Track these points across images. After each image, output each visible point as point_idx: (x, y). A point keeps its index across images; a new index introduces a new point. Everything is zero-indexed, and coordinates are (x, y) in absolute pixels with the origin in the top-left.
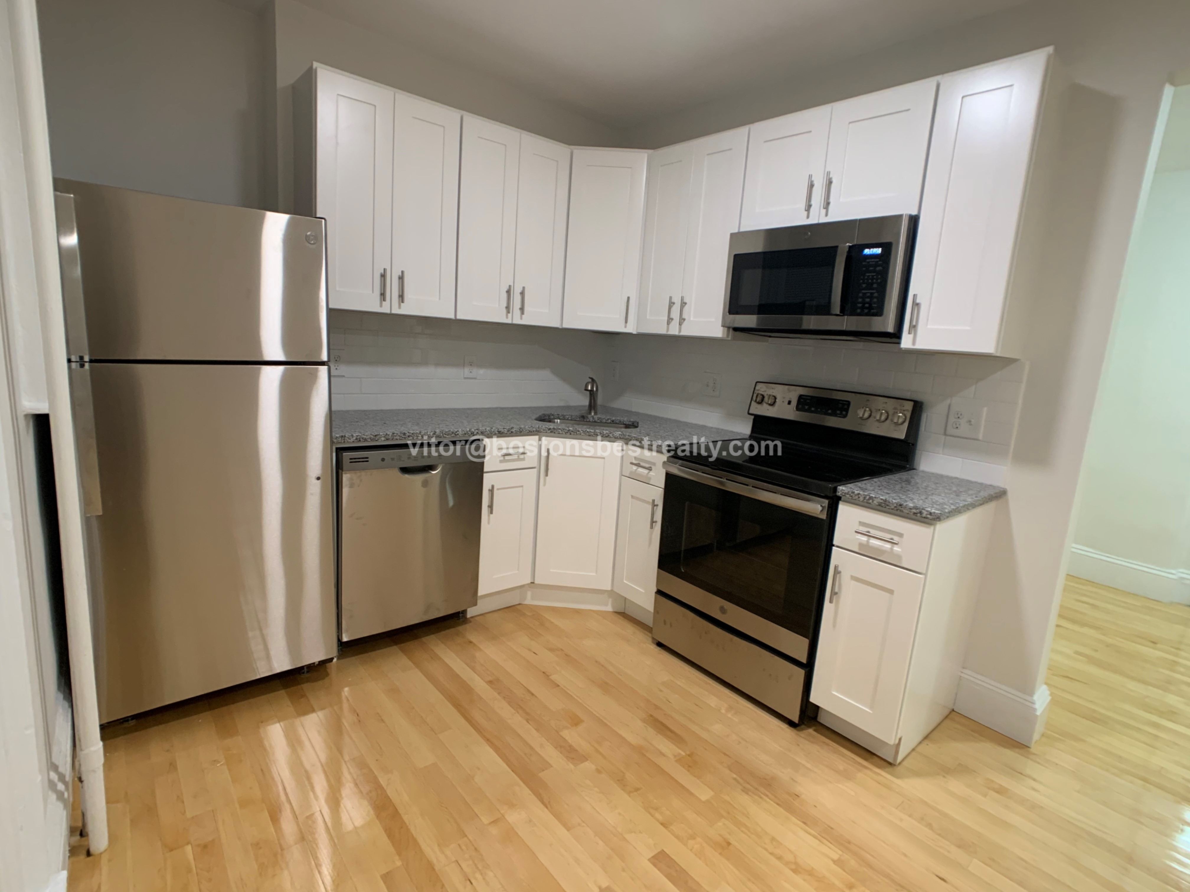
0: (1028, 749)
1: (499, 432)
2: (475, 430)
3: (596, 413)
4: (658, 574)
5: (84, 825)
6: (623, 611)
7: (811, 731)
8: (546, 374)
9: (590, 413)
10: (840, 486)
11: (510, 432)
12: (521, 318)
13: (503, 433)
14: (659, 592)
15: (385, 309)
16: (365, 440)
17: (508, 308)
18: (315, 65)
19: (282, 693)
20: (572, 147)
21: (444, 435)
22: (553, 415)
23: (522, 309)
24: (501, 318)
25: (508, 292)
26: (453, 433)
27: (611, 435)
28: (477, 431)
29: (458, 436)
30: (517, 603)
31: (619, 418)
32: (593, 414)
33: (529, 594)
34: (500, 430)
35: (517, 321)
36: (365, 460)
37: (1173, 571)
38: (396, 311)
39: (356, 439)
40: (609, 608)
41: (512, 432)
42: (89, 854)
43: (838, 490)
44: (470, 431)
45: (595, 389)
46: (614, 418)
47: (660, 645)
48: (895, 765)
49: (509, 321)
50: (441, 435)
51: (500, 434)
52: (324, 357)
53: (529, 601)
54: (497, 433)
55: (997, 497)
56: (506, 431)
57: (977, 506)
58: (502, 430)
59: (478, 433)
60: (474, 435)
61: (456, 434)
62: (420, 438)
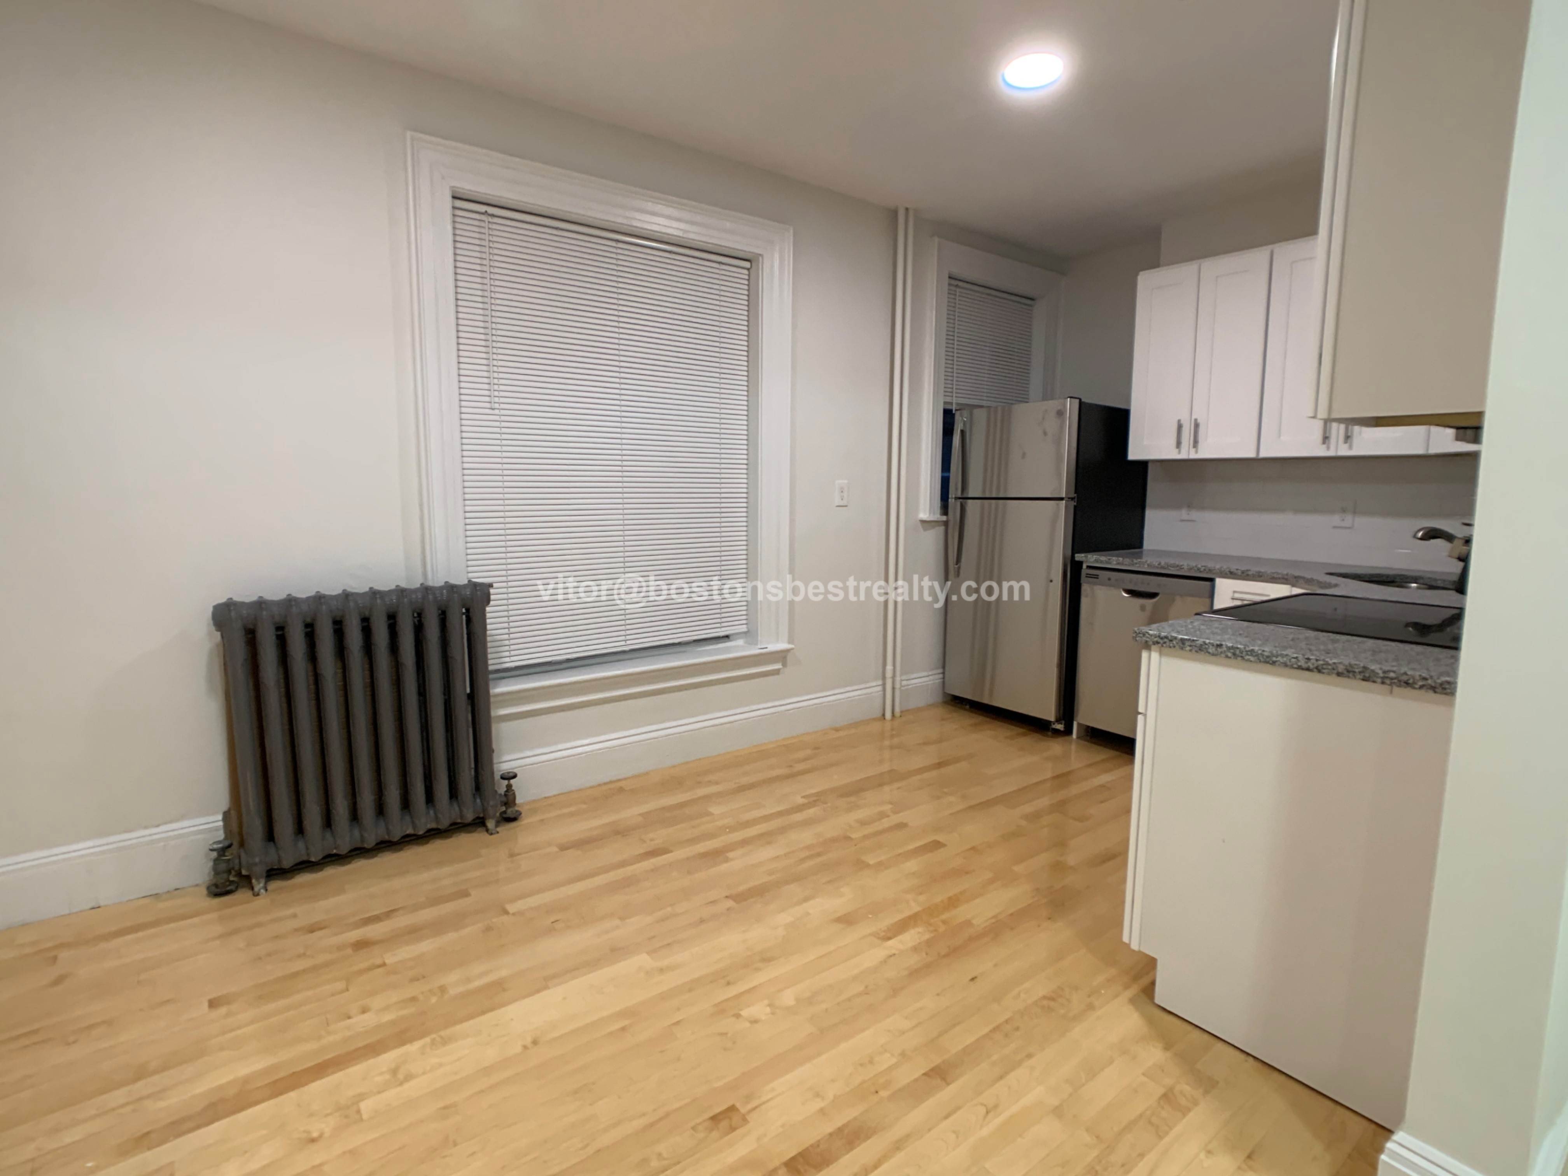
1: (1231, 573)
2: (1202, 566)
11: (1245, 574)
12: (1350, 449)
13: (1235, 574)
16: (1101, 562)
17: (1324, 437)
21: (1169, 568)
26: (1178, 566)
28: (1204, 568)
29: (1183, 570)
34: (1232, 570)
36: (1096, 577)
41: (1248, 575)
44: (1196, 566)
50: (1166, 566)
51: (1232, 575)
54: (1228, 573)
55: (1421, 687)
56: (1239, 573)
57: (1285, 665)
58: (1235, 571)
59: (1205, 570)
60: (1201, 572)
61: (1180, 567)
62: (1146, 566)
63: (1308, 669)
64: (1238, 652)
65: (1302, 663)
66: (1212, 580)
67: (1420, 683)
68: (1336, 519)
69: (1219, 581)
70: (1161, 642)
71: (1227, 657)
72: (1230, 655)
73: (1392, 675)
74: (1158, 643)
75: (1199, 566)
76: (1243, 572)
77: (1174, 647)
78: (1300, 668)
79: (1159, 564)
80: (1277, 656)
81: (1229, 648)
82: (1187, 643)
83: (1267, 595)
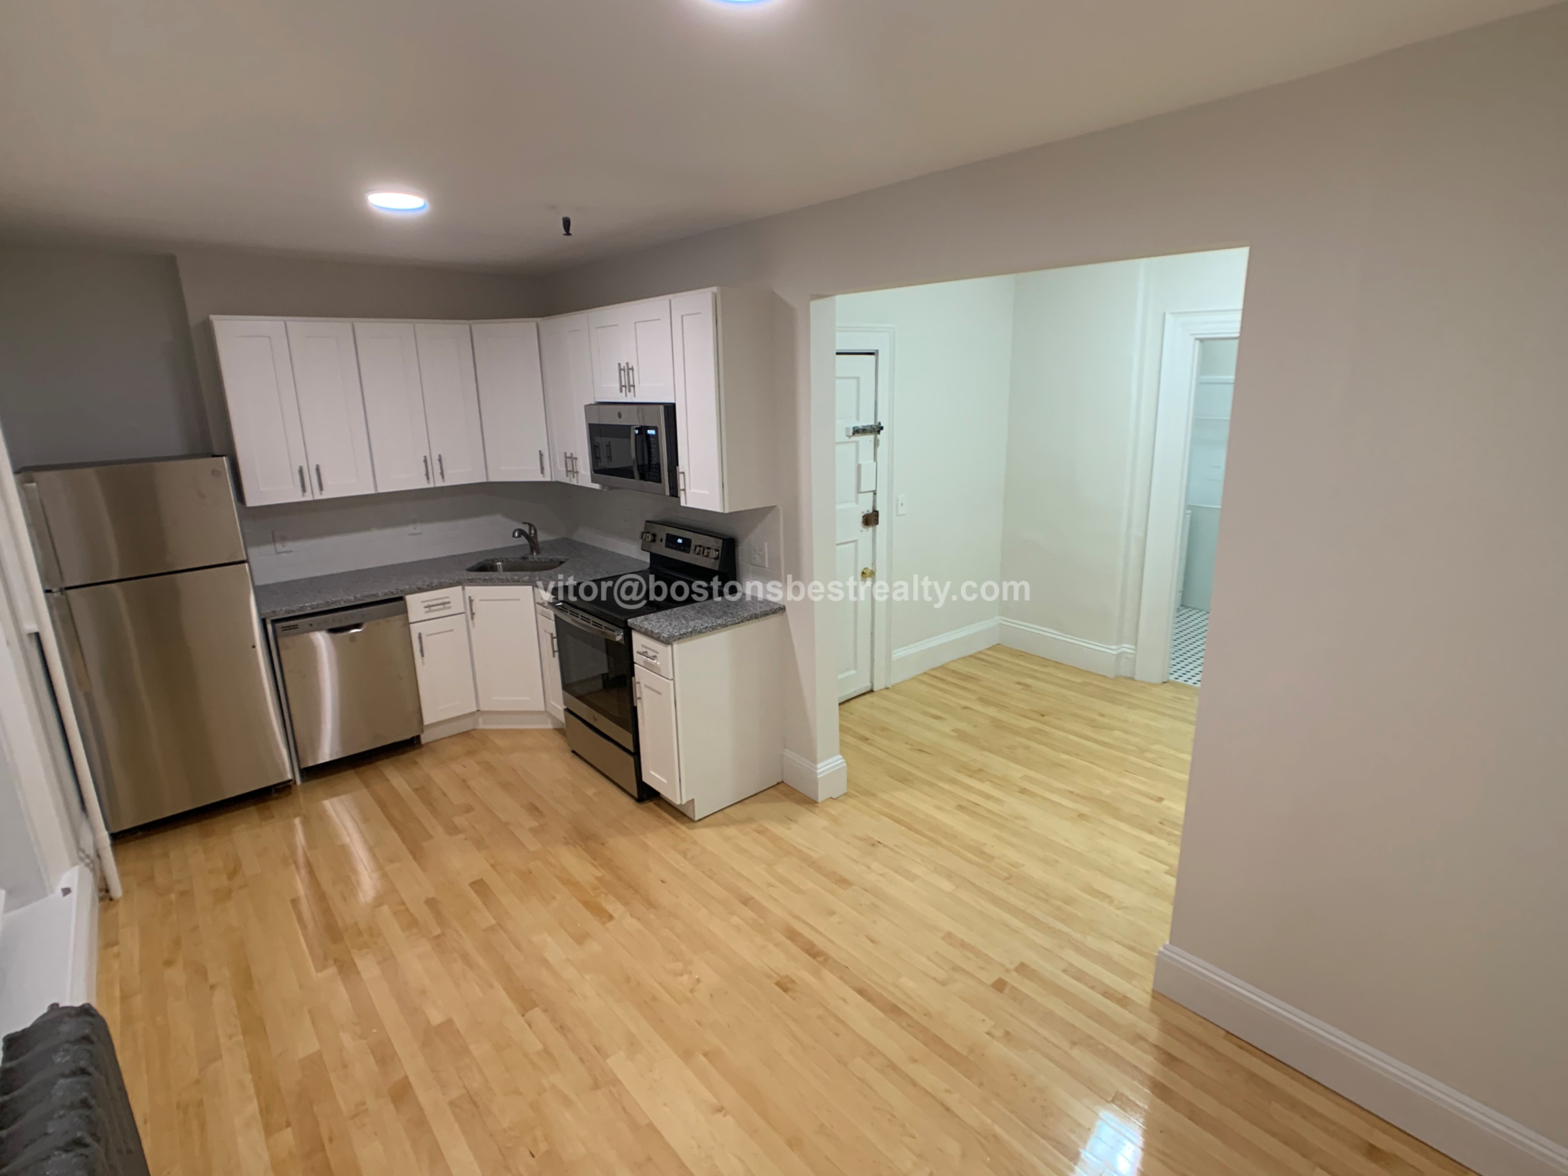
0: (817, 804)
2: (394, 590)
3: (538, 553)
4: (564, 695)
5: (107, 885)
6: (561, 727)
7: (651, 804)
9: (532, 553)
10: (629, 618)
11: (430, 587)
12: (444, 481)
13: (422, 589)
14: (567, 711)
15: (308, 497)
16: (294, 611)
17: (427, 475)
18: (212, 317)
19: (253, 809)
20: (471, 321)
21: (365, 598)
23: (442, 474)
24: (423, 484)
25: (425, 461)
26: (372, 595)
27: (521, 581)
29: (378, 597)
30: (472, 728)
31: (556, 557)
32: (535, 554)
33: (480, 720)
34: (419, 587)
35: (439, 483)
36: (295, 627)
37: (1115, 647)
38: (318, 497)
39: (286, 612)
40: (550, 726)
41: (432, 587)
42: (111, 899)
43: (628, 622)
44: (389, 591)
45: (533, 532)
46: (551, 557)
47: (574, 752)
48: (692, 820)
49: (431, 485)
50: (362, 598)
51: (420, 590)
52: (245, 558)
53: (481, 726)
54: (416, 589)
55: (771, 614)
56: (425, 587)
57: (731, 625)
58: (422, 587)
59: (397, 592)
60: (394, 594)
61: (376, 595)
62: (342, 603)
63: (739, 623)
64: (714, 627)
65: (737, 622)
66: (401, 598)
67: (770, 612)
68: (410, 528)
69: (409, 598)
70: (681, 637)
71: (710, 631)
72: (711, 630)
73: (763, 613)
74: (680, 638)
75: (392, 590)
76: (428, 586)
77: (688, 637)
78: (736, 624)
79: (356, 598)
80: (728, 622)
81: (710, 627)
82: (693, 632)
83: (448, 597)
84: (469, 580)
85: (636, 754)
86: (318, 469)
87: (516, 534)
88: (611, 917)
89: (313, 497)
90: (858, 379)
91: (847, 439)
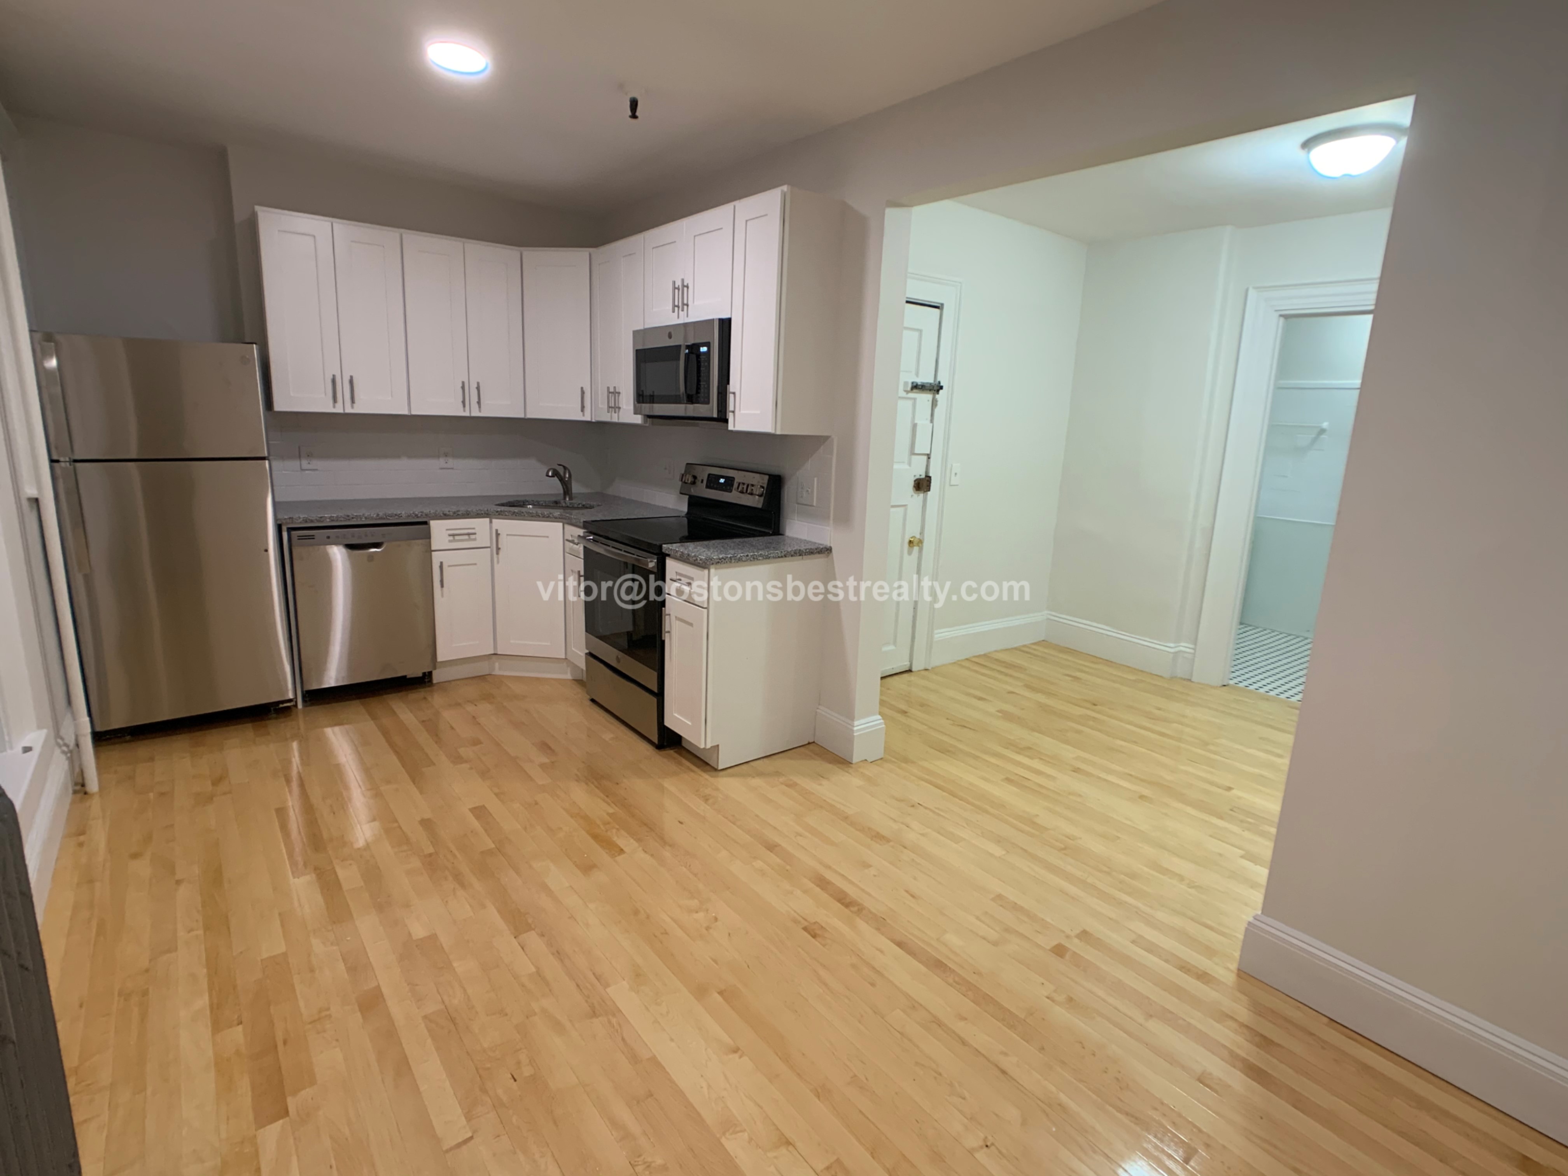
1: (445, 515)
2: (419, 513)
3: (571, 499)
4: (586, 637)
5: (83, 778)
6: (580, 678)
7: (671, 752)
8: (533, 462)
9: (565, 498)
10: (665, 544)
11: (456, 515)
12: (480, 411)
13: (448, 515)
14: (591, 655)
15: (339, 409)
16: (312, 521)
17: (464, 402)
18: (257, 208)
19: (249, 725)
20: (522, 249)
21: (388, 517)
22: (528, 501)
23: (479, 403)
24: (458, 412)
25: (463, 388)
26: (396, 515)
27: (551, 515)
28: (421, 513)
29: (402, 518)
30: (487, 673)
31: (589, 503)
32: (567, 499)
33: (497, 665)
34: (445, 513)
35: (476, 413)
36: (312, 537)
37: (1172, 645)
38: (349, 410)
39: (303, 520)
40: (569, 676)
41: (458, 515)
42: (86, 793)
43: (663, 548)
44: (413, 513)
45: (567, 476)
46: (584, 503)
47: (593, 700)
48: (716, 770)
49: (467, 414)
50: (385, 517)
51: (446, 516)
52: (266, 454)
53: (497, 672)
54: (442, 515)
55: (816, 553)
56: (451, 513)
57: (774, 557)
58: (448, 513)
59: (422, 515)
60: (418, 517)
61: (400, 516)
62: (363, 519)
63: (782, 557)
65: (780, 555)
66: (426, 523)
67: (815, 551)
69: (433, 524)
70: (720, 561)
71: (751, 560)
73: (808, 550)
74: (718, 562)
75: (417, 513)
76: (454, 513)
77: (727, 562)
78: (779, 557)
79: (378, 515)
80: (770, 554)
81: (751, 556)
82: (733, 559)
83: (474, 529)
84: (497, 512)
85: (660, 695)
86: (351, 382)
87: (550, 474)
88: (622, 851)
89: (344, 410)
90: (920, 331)
91: (904, 394)
